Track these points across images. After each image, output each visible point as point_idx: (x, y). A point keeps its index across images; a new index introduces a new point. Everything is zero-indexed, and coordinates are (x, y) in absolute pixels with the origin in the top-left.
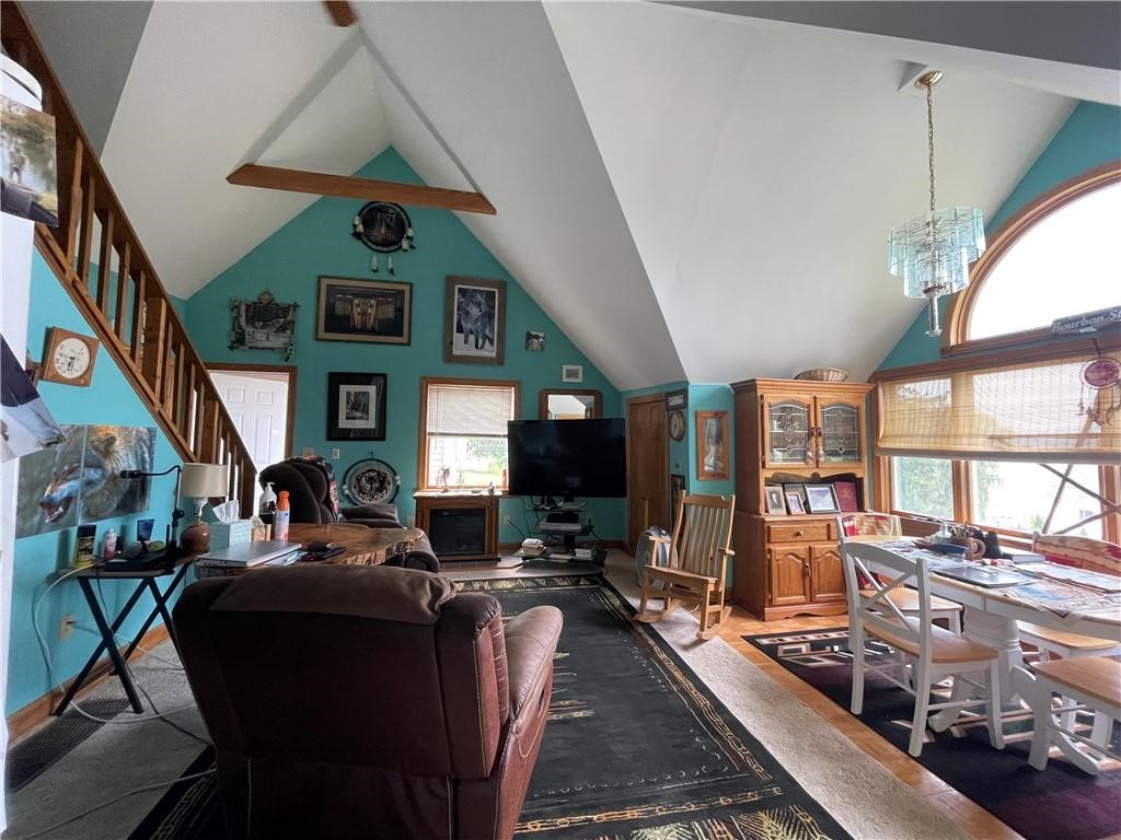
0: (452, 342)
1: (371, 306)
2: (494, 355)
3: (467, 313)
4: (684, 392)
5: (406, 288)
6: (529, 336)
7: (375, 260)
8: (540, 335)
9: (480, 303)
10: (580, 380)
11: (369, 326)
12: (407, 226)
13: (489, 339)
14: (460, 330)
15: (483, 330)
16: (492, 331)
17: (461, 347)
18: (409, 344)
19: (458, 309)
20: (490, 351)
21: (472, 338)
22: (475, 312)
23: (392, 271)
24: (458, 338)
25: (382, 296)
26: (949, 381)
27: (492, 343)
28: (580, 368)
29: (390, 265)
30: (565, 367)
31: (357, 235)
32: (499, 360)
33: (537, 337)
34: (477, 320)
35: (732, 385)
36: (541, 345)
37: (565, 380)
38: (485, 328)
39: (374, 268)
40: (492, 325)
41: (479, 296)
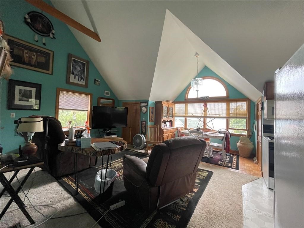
0: (70, 77)
1: (34, 55)
2: (84, 84)
3: (76, 68)
4: (147, 102)
5: (51, 53)
6: (95, 80)
7: (37, 37)
8: (99, 80)
9: (80, 66)
10: (109, 95)
11: (33, 63)
12: (52, 29)
13: (83, 78)
14: (73, 73)
15: (81, 75)
16: (84, 76)
17: (73, 79)
18: (52, 74)
19: (72, 66)
20: (83, 83)
21: (77, 77)
22: (78, 68)
23: (44, 44)
24: (72, 76)
25: (40, 53)
26: (185, 104)
27: (84, 80)
28: (109, 92)
29: (44, 42)
30: (105, 91)
31: (27, 23)
32: (86, 86)
33: (98, 81)
34: (79, 71)
35: (155, 102)
36: (99, 83)
37: (105, 95)
38: (82, 74)
39: (36, 40)
40: (84, 74)
41: (80, 63)
